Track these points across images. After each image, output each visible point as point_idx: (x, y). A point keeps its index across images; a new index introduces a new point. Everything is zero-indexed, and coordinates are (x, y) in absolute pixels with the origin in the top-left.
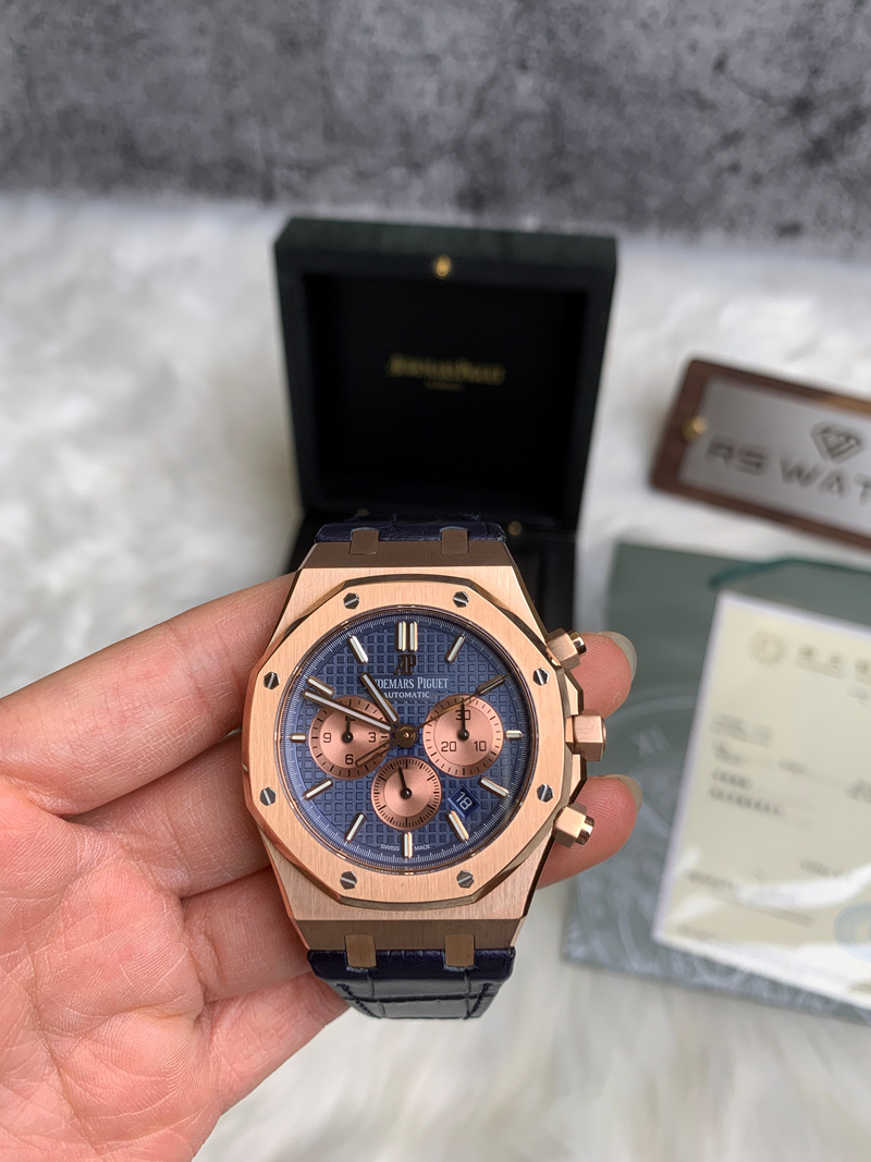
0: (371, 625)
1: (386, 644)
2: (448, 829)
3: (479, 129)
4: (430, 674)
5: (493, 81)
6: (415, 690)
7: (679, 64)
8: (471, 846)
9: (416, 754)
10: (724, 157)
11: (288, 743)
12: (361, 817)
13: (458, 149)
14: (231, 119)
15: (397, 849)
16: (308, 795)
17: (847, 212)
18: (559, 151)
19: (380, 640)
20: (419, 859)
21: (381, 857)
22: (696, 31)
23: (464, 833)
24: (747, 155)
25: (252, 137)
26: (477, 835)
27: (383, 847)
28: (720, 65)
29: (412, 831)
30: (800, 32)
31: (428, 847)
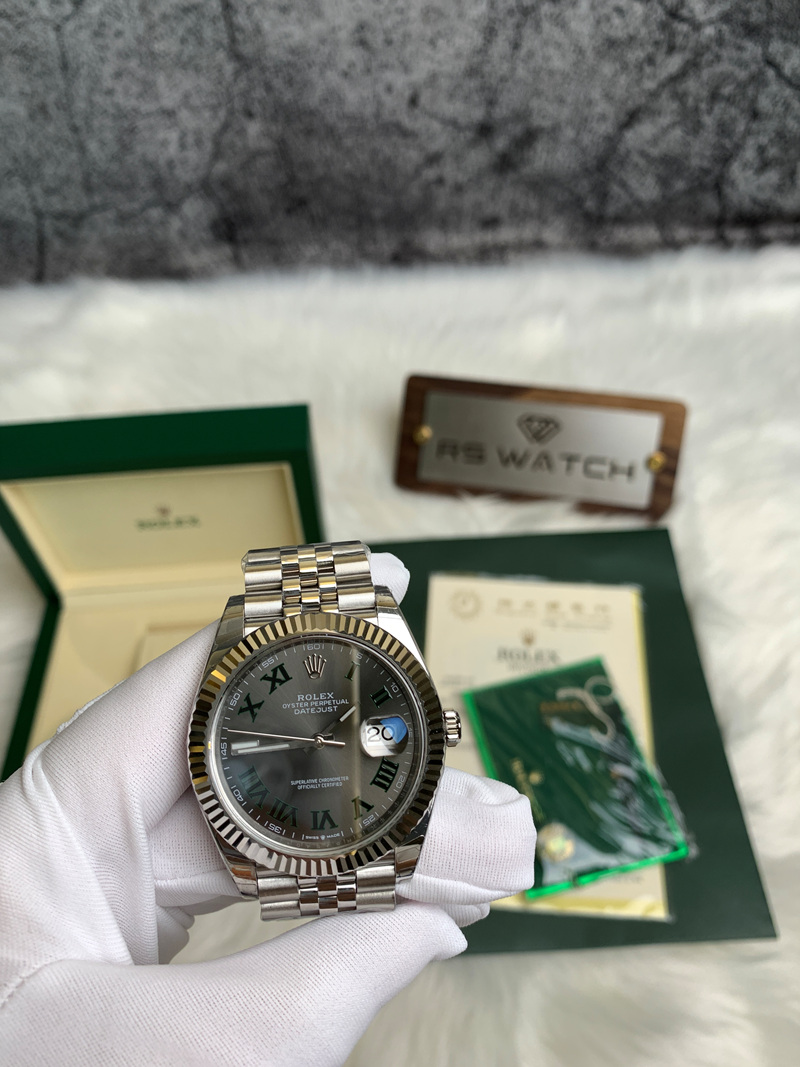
3: (221, 167)
5: (225, 127)
7: (380, 104)
10: (430, 174)
13: (205, 187)
18: (292, 180)
22: (389, 76)
24: (448, 170)
25: (17, 194)
28: (414, 101)
30: (472, 72)
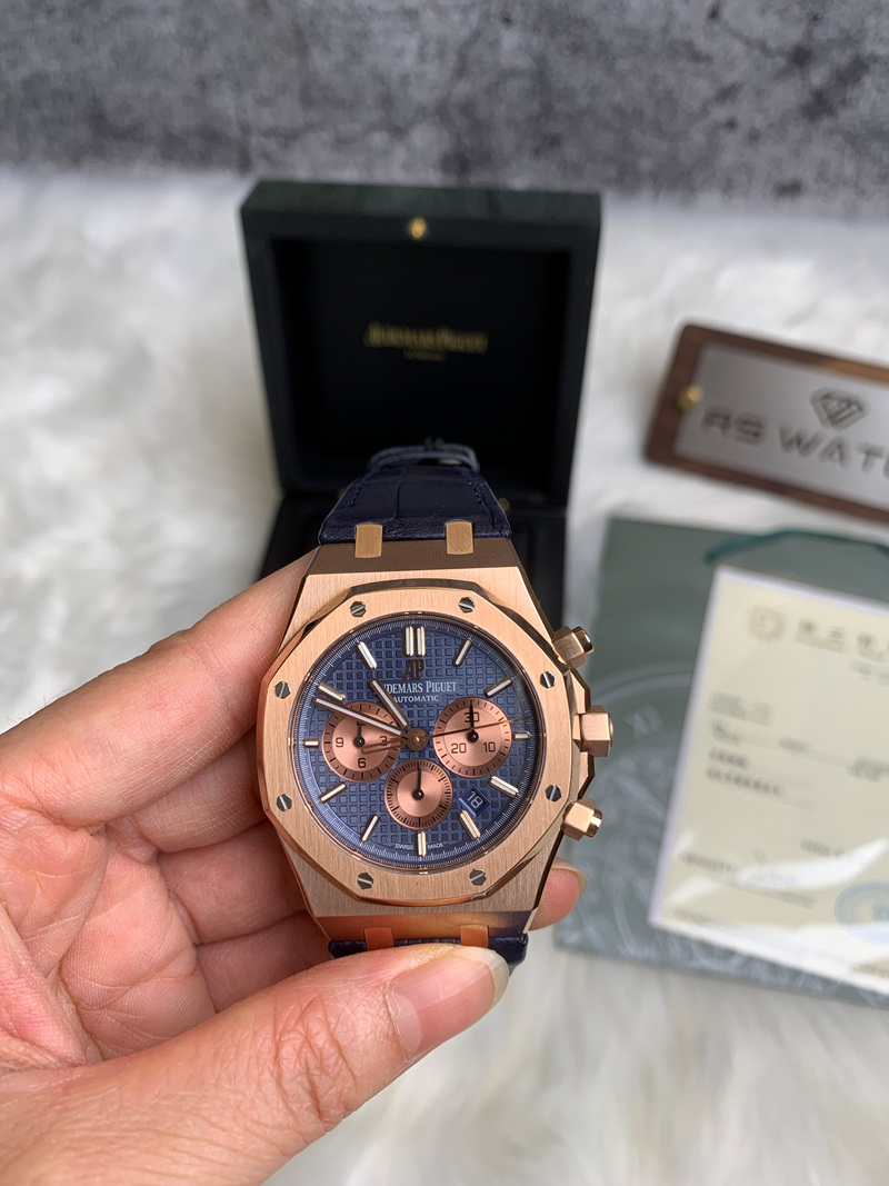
0: (379, 631)
1: (394, 650)
2: (460, 828)
3: (463, 88)
4: (438, 678)
5: (476, 35)
6: (424, 693)
7: (671, 15)
8: (483, 843)
9: (427, 756)
10: (721, 113)
11: (301, 749)
12: (375, 818)
13: (441, 112)
14: (202, 84)
15: (411, 847)
16: (324, 799)
17: (849, 169)
18: (547, 111)
19: (388, 645)
20: (433, 857)
21: (396, 856)
23: (475, 832)
24: (745, 111)
25: (225, 102)
26: (488, 833)
27: (397, 846)
28: (714, 14)
29: (426, 831)
31: (441, 845)
